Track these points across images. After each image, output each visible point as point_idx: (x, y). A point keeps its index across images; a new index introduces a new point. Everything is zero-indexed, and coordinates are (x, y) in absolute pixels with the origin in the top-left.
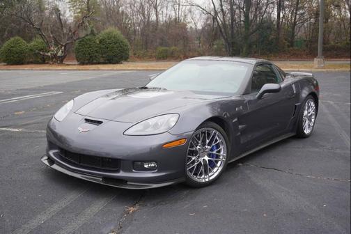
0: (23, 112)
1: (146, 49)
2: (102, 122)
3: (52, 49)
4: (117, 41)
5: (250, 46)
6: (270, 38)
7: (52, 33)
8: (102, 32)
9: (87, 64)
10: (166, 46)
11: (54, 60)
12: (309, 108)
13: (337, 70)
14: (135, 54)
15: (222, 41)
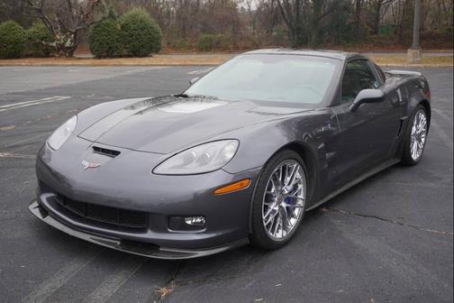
0: (13, 127)
1: (184, 37)
2: (119, 153)
3: (58, 36)
4: (144, 27)
5: (321, 33)
6: (347, 23)
7: (58, 15)
8: (125, 14)
9: (105, 57)
10: (210, 33)
11: (61, 52)
12: (418, 124)
13: (438, 65)
14: (169, 44)
15: (284, 26)
